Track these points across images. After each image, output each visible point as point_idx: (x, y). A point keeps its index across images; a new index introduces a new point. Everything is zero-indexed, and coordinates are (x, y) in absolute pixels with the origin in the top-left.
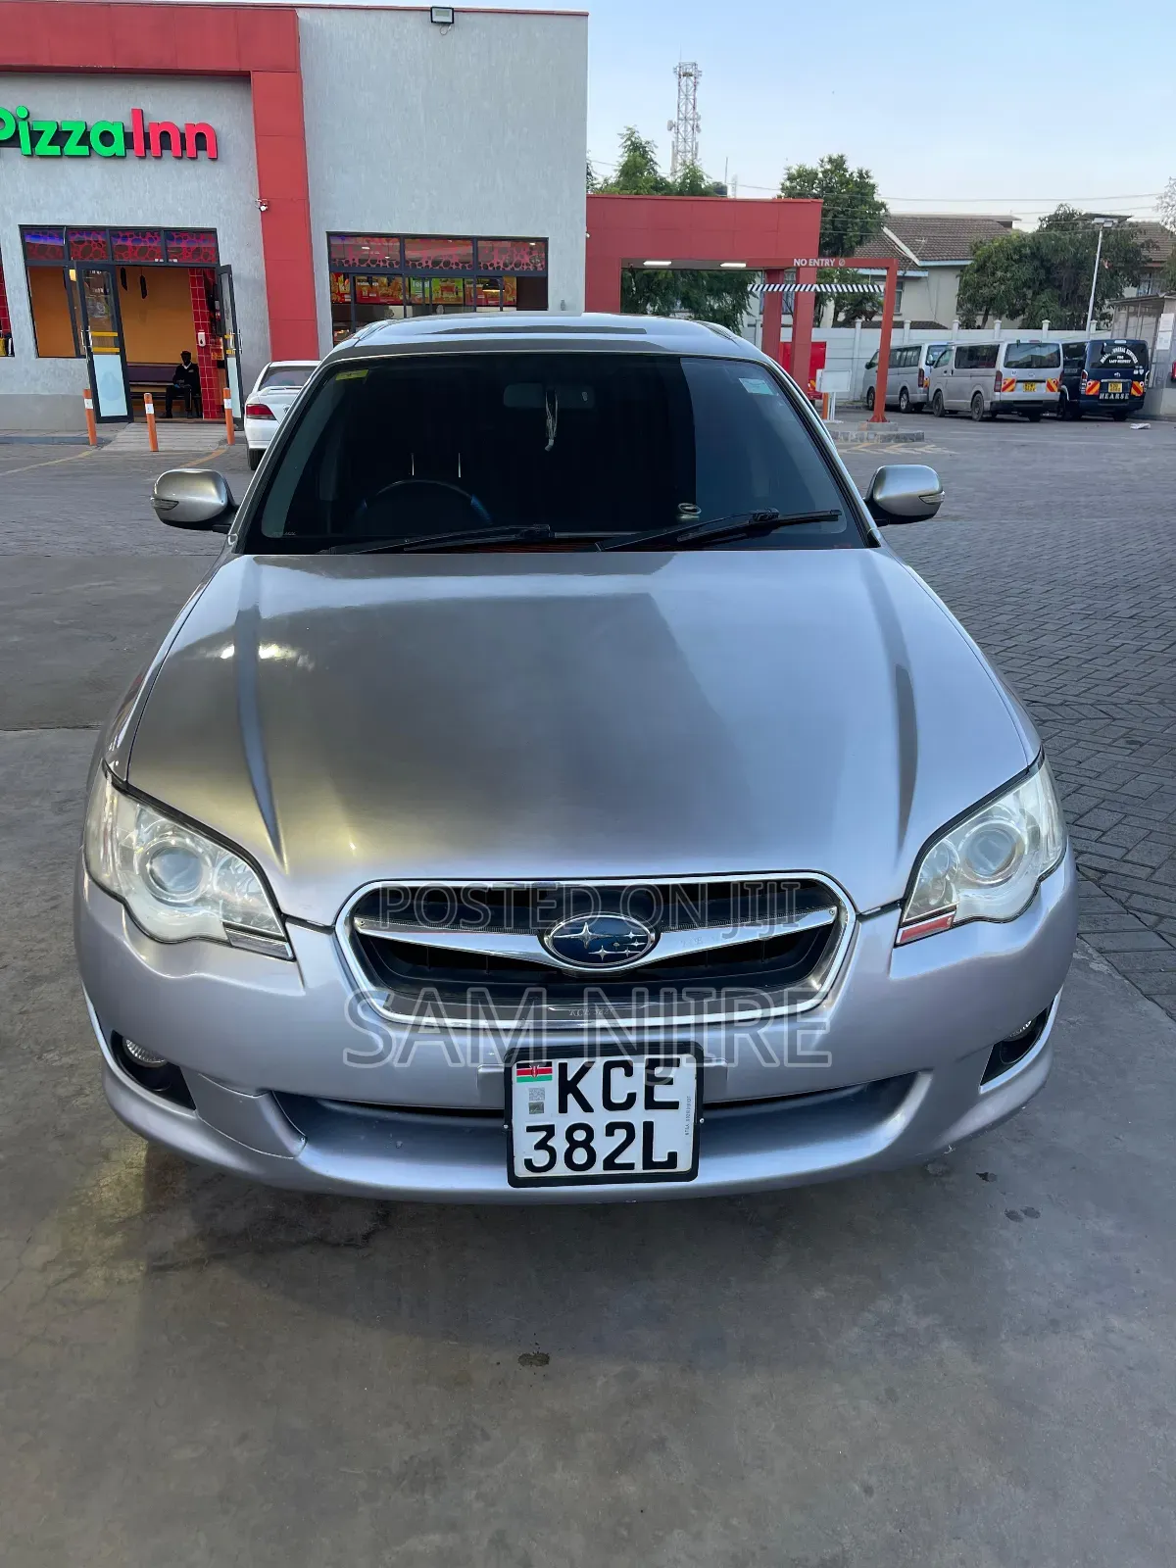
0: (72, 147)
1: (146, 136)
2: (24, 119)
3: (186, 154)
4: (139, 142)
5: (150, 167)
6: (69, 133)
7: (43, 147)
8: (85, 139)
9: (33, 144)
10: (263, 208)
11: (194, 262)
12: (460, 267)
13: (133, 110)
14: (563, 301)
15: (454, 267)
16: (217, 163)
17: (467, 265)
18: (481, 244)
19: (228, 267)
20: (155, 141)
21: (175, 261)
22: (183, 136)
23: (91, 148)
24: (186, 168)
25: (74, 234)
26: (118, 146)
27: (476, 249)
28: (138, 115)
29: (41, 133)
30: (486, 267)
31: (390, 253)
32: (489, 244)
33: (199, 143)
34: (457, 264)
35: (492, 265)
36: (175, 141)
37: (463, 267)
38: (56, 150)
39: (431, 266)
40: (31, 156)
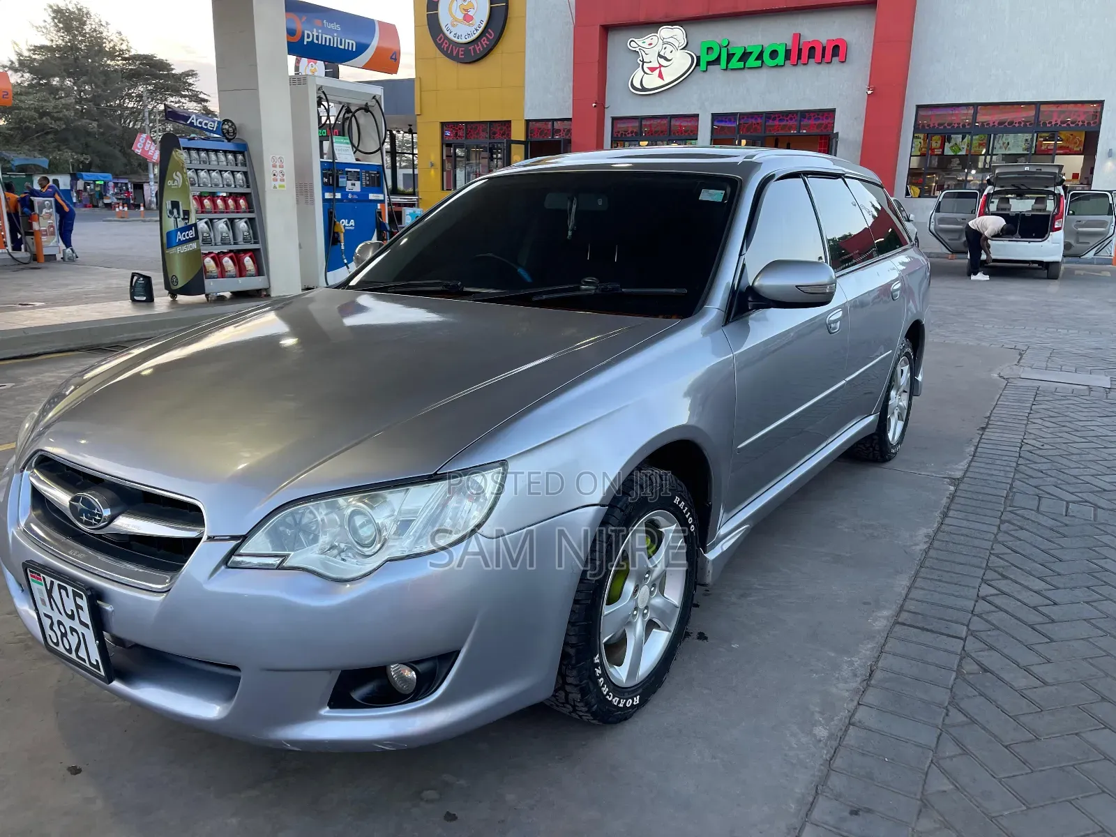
0: (751, 62)
1: (800, 51)
2: (726, 47)
3: (825, 60)
4: (794, 55)
5: (800, 70)
6: (751, 53)
7: (734, 63)
8: (760, 57)
9: (728, 61)
10: (870, 92)
11: (816, 131)
12: (1022, 125)
13: (794, 34)
14: (1111, 150)
15: (1017, 125)
16: (845, 64)
17: (1028, 124)
18: (1043, 108)
19: (837, 133)
20: (805, 53)
21: (805, 131)
22: (824, 49)
23: (763, 62)
24: (823, 70)
25: (743, 118)
26: (781, 59)
27: (1038, 111)
28: (797, 37)
29: (734, 54)
30: (1045, 124)
31: (965, 116)
32: (1053, 108)
33: (837, 51)
34: (1020, 123)
35: (1050, 123)
36: (819, 52)
37: (1025, 125)
38: (741, 65)
39: (997, 125)
40: (726, 69)
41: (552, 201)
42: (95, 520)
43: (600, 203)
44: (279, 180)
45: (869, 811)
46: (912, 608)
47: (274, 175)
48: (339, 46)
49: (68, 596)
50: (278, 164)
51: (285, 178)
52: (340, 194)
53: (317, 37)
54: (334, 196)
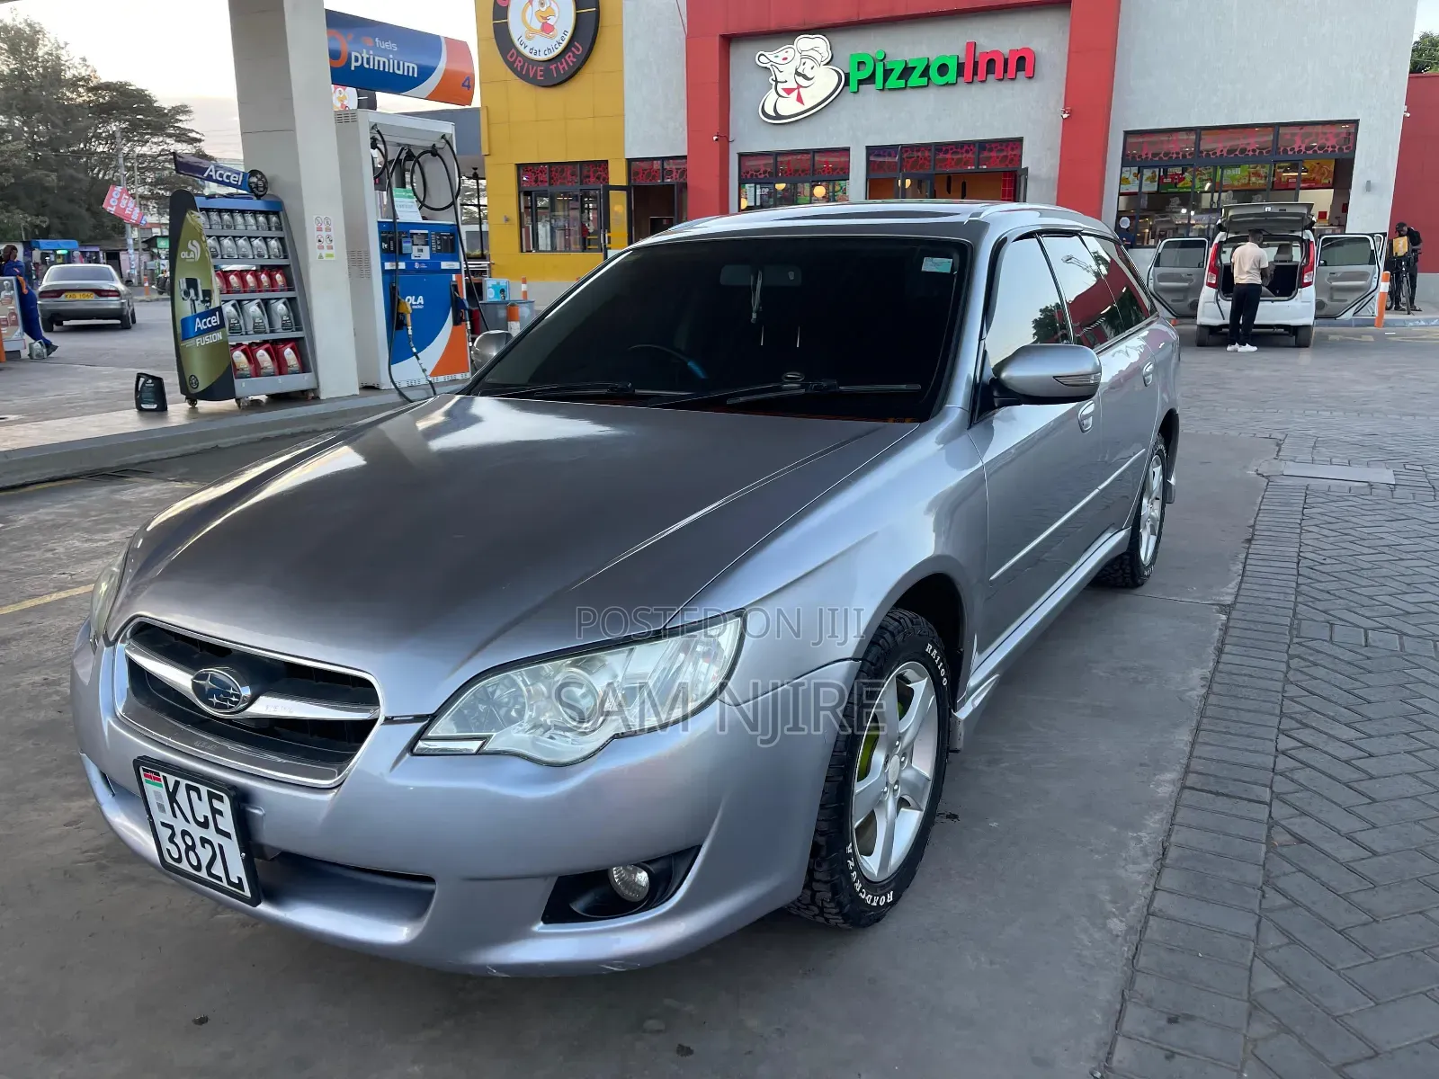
0: (915, 79)
1: (976, 64)
2: (882, 60)
3: (1008, 75)
4: (969, 69)
5: (976, 89)
6: (914, 68)
7: (893, 81)
8: (925, 73)
9: (885, 80)
10: (1065, 116)
11: (1001, 167)
12: (1257, 153)
13: (968, 43)
14: (1369, 182)
15: (1251, 153)
16: (1032, 81)
17: (1264, 152)
18: (1282, 130)
19: (1027, 169)
20: (982, 67)
21: (985, 167)
22: (1006, 61)
23: (929, 79)
24: (1006, 87)
25: (907, 151)
26: (951, 75)
27: (1277, 135)
28: (972, 47)
29: (892, 70)
30: (1285, 151)
31: (1186, 145)
32: (1296, 130)
33: (1021, 64)
34: (1254, 151)
35: (1292, 149)
36: (999, 66)
37: (1261, 153)
38: (902, 83)
39: (1225, 155)
40: (883, 90)
41: (730, 275)
42: (231, 702)
43: (791, 276)
44: (325, 247)
45: (1190, 1018)
46: (1199, 768)
47: (320, 241)
48: (397, 72)
49: (200, 799)
50: (324, 227)
51: (333, 244)
52: (404, 264)
53: (368, 59)
54: (397, 265)
